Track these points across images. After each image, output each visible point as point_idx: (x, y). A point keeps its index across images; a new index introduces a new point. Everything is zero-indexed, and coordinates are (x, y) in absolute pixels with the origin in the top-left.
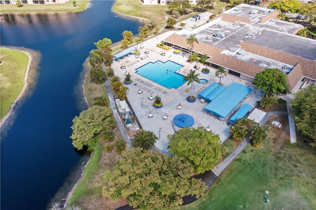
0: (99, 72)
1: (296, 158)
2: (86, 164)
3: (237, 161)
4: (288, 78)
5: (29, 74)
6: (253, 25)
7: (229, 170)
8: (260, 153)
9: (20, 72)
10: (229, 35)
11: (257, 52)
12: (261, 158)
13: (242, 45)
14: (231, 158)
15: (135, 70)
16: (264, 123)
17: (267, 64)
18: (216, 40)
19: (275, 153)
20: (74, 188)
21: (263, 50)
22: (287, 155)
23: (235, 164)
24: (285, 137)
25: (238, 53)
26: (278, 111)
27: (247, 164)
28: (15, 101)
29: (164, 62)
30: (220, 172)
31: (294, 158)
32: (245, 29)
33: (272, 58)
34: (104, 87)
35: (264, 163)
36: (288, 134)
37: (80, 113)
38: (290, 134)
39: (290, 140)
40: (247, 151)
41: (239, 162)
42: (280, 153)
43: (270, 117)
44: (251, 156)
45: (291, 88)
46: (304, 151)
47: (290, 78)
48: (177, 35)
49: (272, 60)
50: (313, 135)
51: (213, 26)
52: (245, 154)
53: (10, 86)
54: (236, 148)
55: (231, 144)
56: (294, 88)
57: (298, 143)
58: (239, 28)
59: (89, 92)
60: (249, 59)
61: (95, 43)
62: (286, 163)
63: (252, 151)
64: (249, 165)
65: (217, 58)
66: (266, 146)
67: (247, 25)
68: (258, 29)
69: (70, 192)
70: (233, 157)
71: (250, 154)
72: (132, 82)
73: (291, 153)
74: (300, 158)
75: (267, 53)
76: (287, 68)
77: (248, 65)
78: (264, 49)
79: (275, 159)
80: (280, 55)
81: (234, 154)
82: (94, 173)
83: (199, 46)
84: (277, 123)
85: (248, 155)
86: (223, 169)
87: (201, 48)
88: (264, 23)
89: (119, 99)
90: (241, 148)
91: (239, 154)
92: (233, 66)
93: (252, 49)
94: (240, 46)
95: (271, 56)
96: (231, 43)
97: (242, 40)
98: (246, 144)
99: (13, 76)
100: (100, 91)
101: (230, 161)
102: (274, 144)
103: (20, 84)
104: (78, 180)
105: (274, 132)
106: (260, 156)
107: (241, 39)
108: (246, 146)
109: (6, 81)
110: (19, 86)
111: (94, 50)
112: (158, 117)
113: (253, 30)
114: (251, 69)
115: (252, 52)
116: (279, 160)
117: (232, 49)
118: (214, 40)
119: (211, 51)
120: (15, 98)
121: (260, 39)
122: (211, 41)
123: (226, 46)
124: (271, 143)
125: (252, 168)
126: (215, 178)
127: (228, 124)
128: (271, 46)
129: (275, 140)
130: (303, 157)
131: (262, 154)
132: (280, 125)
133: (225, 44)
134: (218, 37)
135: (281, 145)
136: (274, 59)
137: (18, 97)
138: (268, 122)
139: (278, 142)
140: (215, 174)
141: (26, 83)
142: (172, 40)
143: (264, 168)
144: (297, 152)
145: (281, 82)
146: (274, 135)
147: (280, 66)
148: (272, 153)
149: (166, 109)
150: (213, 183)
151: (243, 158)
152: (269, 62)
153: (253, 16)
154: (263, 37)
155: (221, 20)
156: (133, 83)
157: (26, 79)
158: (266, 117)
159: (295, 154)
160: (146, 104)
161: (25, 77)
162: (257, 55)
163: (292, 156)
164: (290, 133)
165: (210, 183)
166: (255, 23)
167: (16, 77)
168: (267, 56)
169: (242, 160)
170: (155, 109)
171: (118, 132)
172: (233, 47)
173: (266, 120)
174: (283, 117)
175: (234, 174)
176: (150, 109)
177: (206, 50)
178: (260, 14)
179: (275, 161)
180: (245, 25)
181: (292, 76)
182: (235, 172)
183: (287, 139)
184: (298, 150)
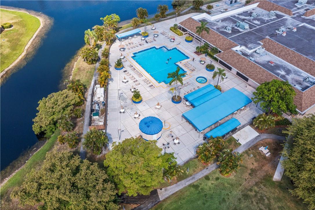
0: (89, 51)
1: (269, 201)
2: (37, 150)
3: (193, 188)
4: (302, 96)
5: (32, 43)
6: (294, 18)
7: (178, 195)
8: (226, 185)
9: (24, 39)
10: (256, 27)
11: (280, 53)
12: (224, 191)
13: (264, 42)
14: (188, 181)
15: (133, 54)
16: (250, 146)
17: (286, 72)
18: (237, 32)
19: (245, 188)
20: (13, 174)
21: (288, 52)
22: (259, 195)
23: (188, 191)
24: (268, 170)
25: (255, 52)
26: (275, 134)
27: (203, 194)
28: (6, 70)
29: (169, 49)
30: (167, 196)
31: (266, 201)
32: (280, 21)
33: (296, 65)
34: (93, 68)
35: (224, 198)
36: (275, 167)
37: (49, 95)
38: (276, 168)
39: (273, 176)
40: (211, 178)
41: (195, 189)
42: (251, 190)
43: (260, 141)
44: (214, 185)
45: (303, 109)
46: (284, 195)
47: (306, 96)
48: (193, 19)
49: (295, 67)
50: (296, 180)
51: (244, 12)
52: (207, 181)
53: (9, 52)
54: (200, 171)
55: (196, 165)
56: (308, 109)
57: (281, 182)
58: (274, 20)
59: (77, 72)
60: (266, 61)
61: (101, 19)
62: (251, 206)
63: (217, 179)
64: (206, 195)
65: (227, 55)
66: (238, 177)
67: (286, 17)
68: (298, 24)
69: (7, 178)
70: (191, 181)
71: (213, 182)
72: (123, 67)
73: (265, 193)
74: (273, 204)
75: (291, 58)
76: (309, 81)
77: (259, 70)
78: (290, 52)
79: (240, 197)
80: (306, 63)
81: (194, 178)
82: (37, 163)
83: (213, 37)
84: (265, 151)
85: (209, 183)
86: (171, 194)
87: (215, 39)
88: (309, 16)
89: (99, 86)
90: (206, 171)
91: (200, 179)
92: (242, 67)
93: (275, 49)
94: (262, 44)
95: (295, 62)
96: (253, 37)
97: (269, 36)
98: (214, 169)
99: (16, 43)
100: (87, 72)
101: (184, 186)
102: (250, 177)
103: (18, 52)
104: (21, 167)
105: (256, 161)
106: (225, 188)
107: (268, 34)
108: (213, 171)
109: (7, 47)
110: (17, 54)
111: (97, 25)
112: (130, 113)
113: (291, 24)
114: (261, 75)
115: (274, 54)
116: (245, 199)
117: (250, 45)
118: (234, 31)
119: (225, 45)
120: (8, 66)
121: (290, 38)
122: (230, 32)
123: (245, 42)
124: (246, 175)
125: (206, 201)
126: (157, 202)
127: (205, 138)
128: (300, 49)
129: (253, 172)
130: (279, 202)
131: (229, 185)
132: (269, 153)
133: (245, 38)
134: (240, 28)
135: (257, 180)
136: (298, 66)
137: (11, 66)
138: (255, 147)
139: (255, 175)
140: (160, 197)
141: (25, 51)
142: (187, 24)
143: (221, 205)
144: (274, 193)
145: (284, 101)
146: (256, 164)
147: (302, 76)
148: (241, 187)
149: (144, 105)
150: (151, 208)
151: (202, 185)
152: (290, 69)
153: (299, 6)
154: (296, 36)
155: (258, 6)
156: (124, 69)
157: (26, 48)
158: (257, 139)
159: (270, 195)
160: (125, 96)
161: (27, 45)
162: (279, 58)
163: (265, 198)
164: (277, 166)
165: (148, 206)
166: (297, 16)
167: (18, 44)
168: (291, 61)
169: (200, 188)
170: (132, 104)
171: (82, 122)
172: (252, 44)
173: (255, 143)
174: (277, 144)
175: (181, 203)
176: (127, 102)
177: (220, 43)
178: (309, 5)
179: (240, 199)
180: (284, 16)
181: (310, 93)
182: (184, 201)
183: (269, 174)
184: (278, 191)
